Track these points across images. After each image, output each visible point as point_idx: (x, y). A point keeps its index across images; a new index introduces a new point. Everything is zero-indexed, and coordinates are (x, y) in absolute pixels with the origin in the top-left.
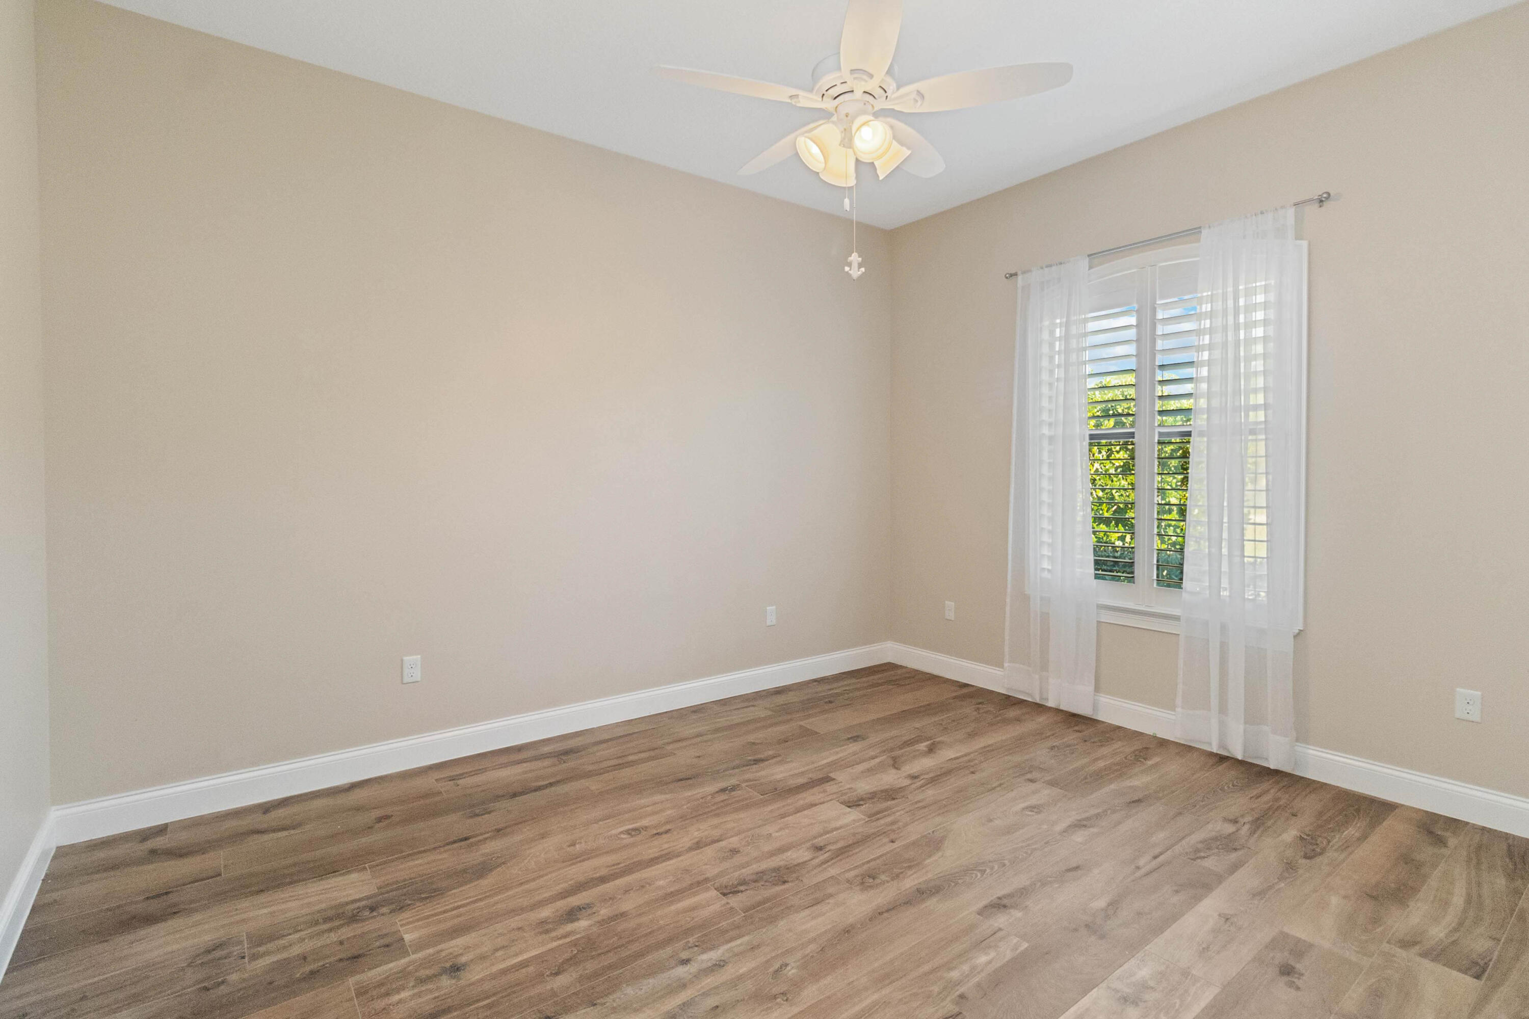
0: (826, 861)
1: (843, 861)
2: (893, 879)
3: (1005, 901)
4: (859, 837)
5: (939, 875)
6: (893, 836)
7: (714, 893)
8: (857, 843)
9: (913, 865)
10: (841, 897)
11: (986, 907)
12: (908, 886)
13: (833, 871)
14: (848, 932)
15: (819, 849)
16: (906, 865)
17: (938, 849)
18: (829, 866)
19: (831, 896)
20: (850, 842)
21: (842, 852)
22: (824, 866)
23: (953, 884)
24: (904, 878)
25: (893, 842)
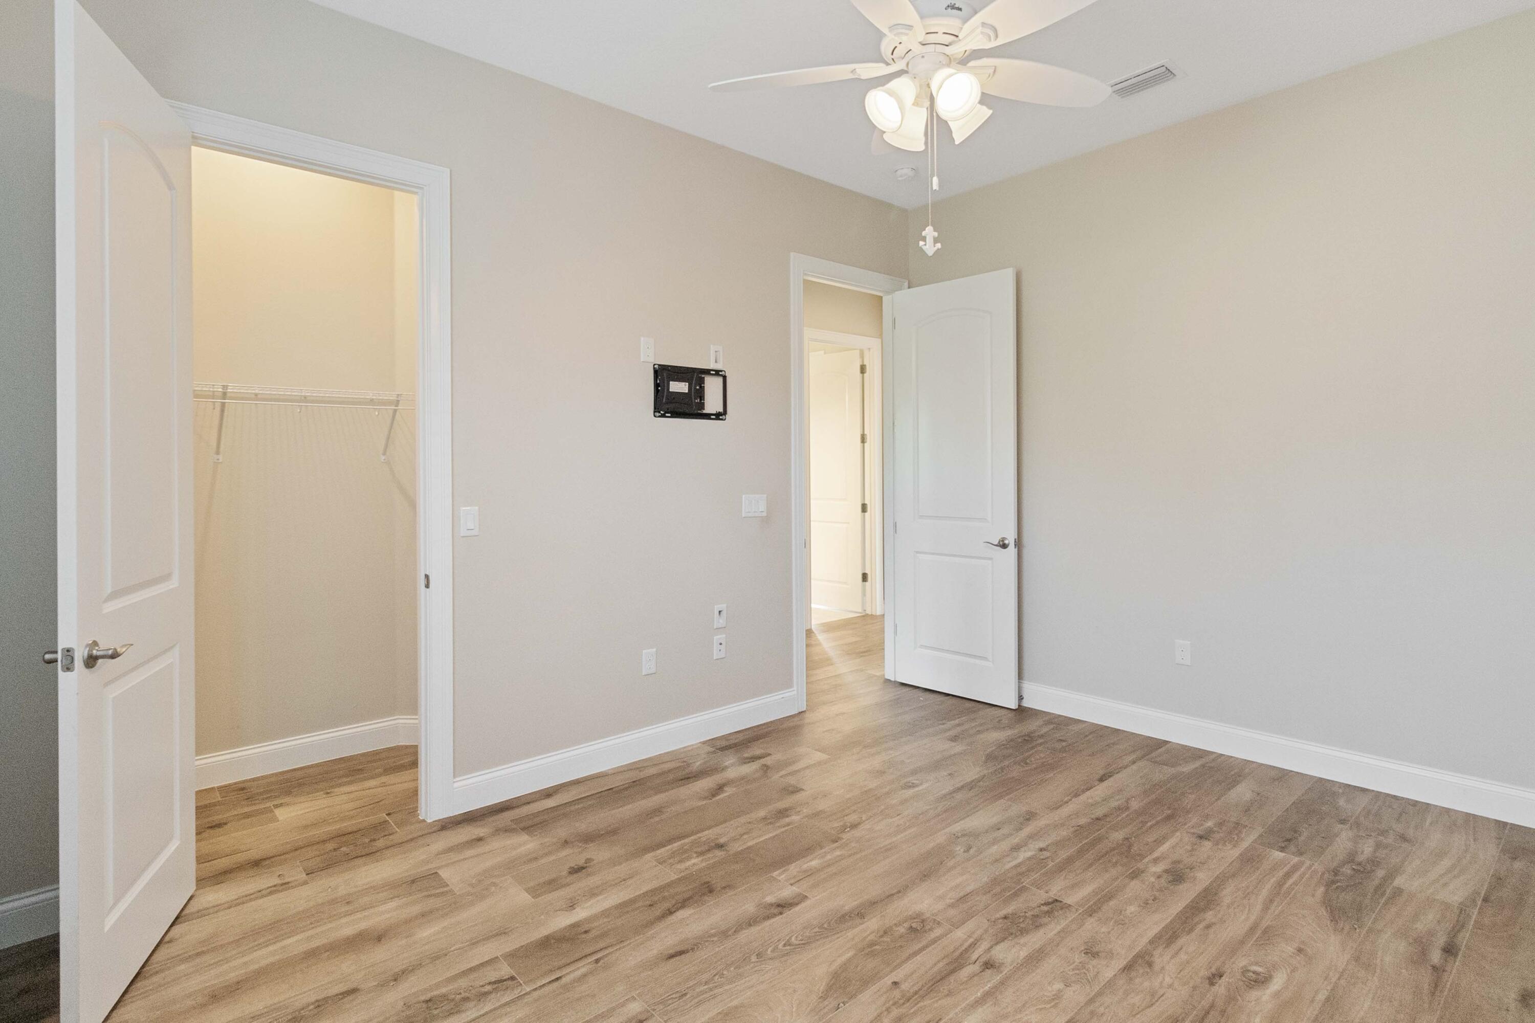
0: (973, 945)
1: (952, 948)
2: (891, 928)
3: (776, 911)
4: (944, 988)
5: (838, 935)
6: (897, 993)
7: (1069, 900)
8: (942, 978)
9: (869, 949)
10: (940, 906)
11: (797, 904)
12: (874, 920)
13: (960, 933)
14: (925, 876)
15: (988, 965)
16: (877, 947)
17: (836, 975)
18: (966, 940)
19: (952, 906)
20: (952, 978)
21: (957, 963)
22: (971, 940)
23: (825, 926)
24: (878, 931)
25: (895, 983)
